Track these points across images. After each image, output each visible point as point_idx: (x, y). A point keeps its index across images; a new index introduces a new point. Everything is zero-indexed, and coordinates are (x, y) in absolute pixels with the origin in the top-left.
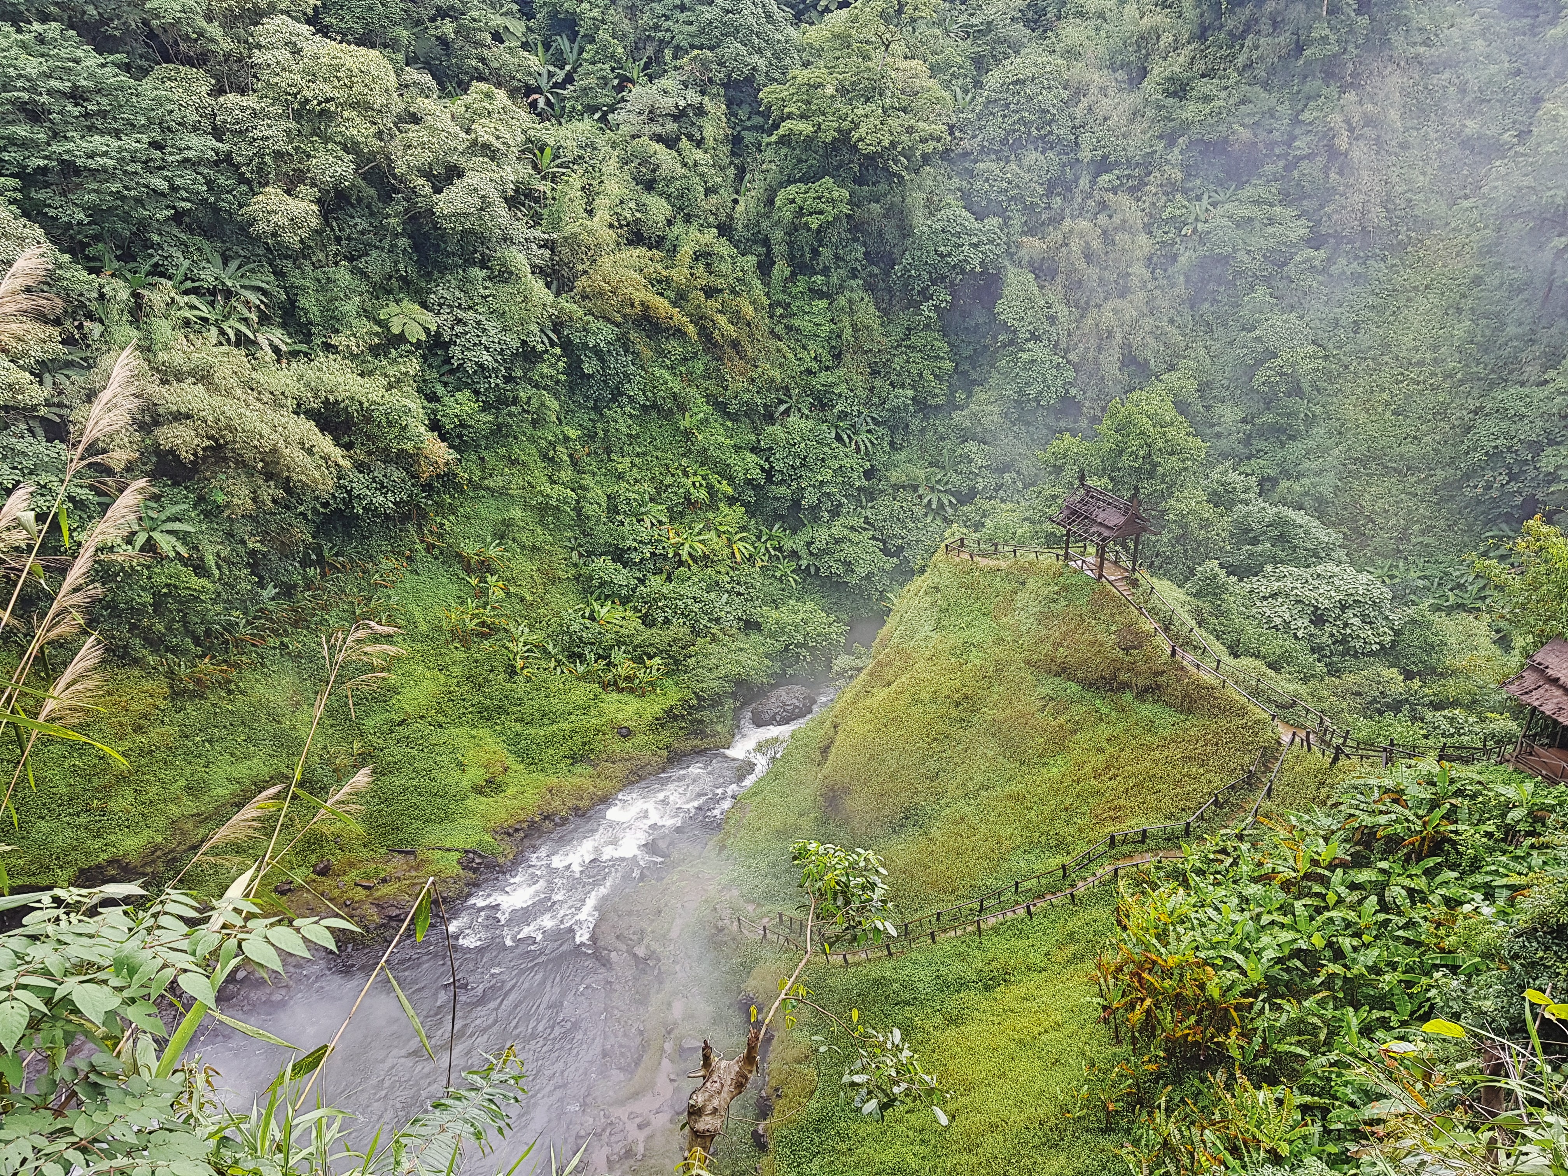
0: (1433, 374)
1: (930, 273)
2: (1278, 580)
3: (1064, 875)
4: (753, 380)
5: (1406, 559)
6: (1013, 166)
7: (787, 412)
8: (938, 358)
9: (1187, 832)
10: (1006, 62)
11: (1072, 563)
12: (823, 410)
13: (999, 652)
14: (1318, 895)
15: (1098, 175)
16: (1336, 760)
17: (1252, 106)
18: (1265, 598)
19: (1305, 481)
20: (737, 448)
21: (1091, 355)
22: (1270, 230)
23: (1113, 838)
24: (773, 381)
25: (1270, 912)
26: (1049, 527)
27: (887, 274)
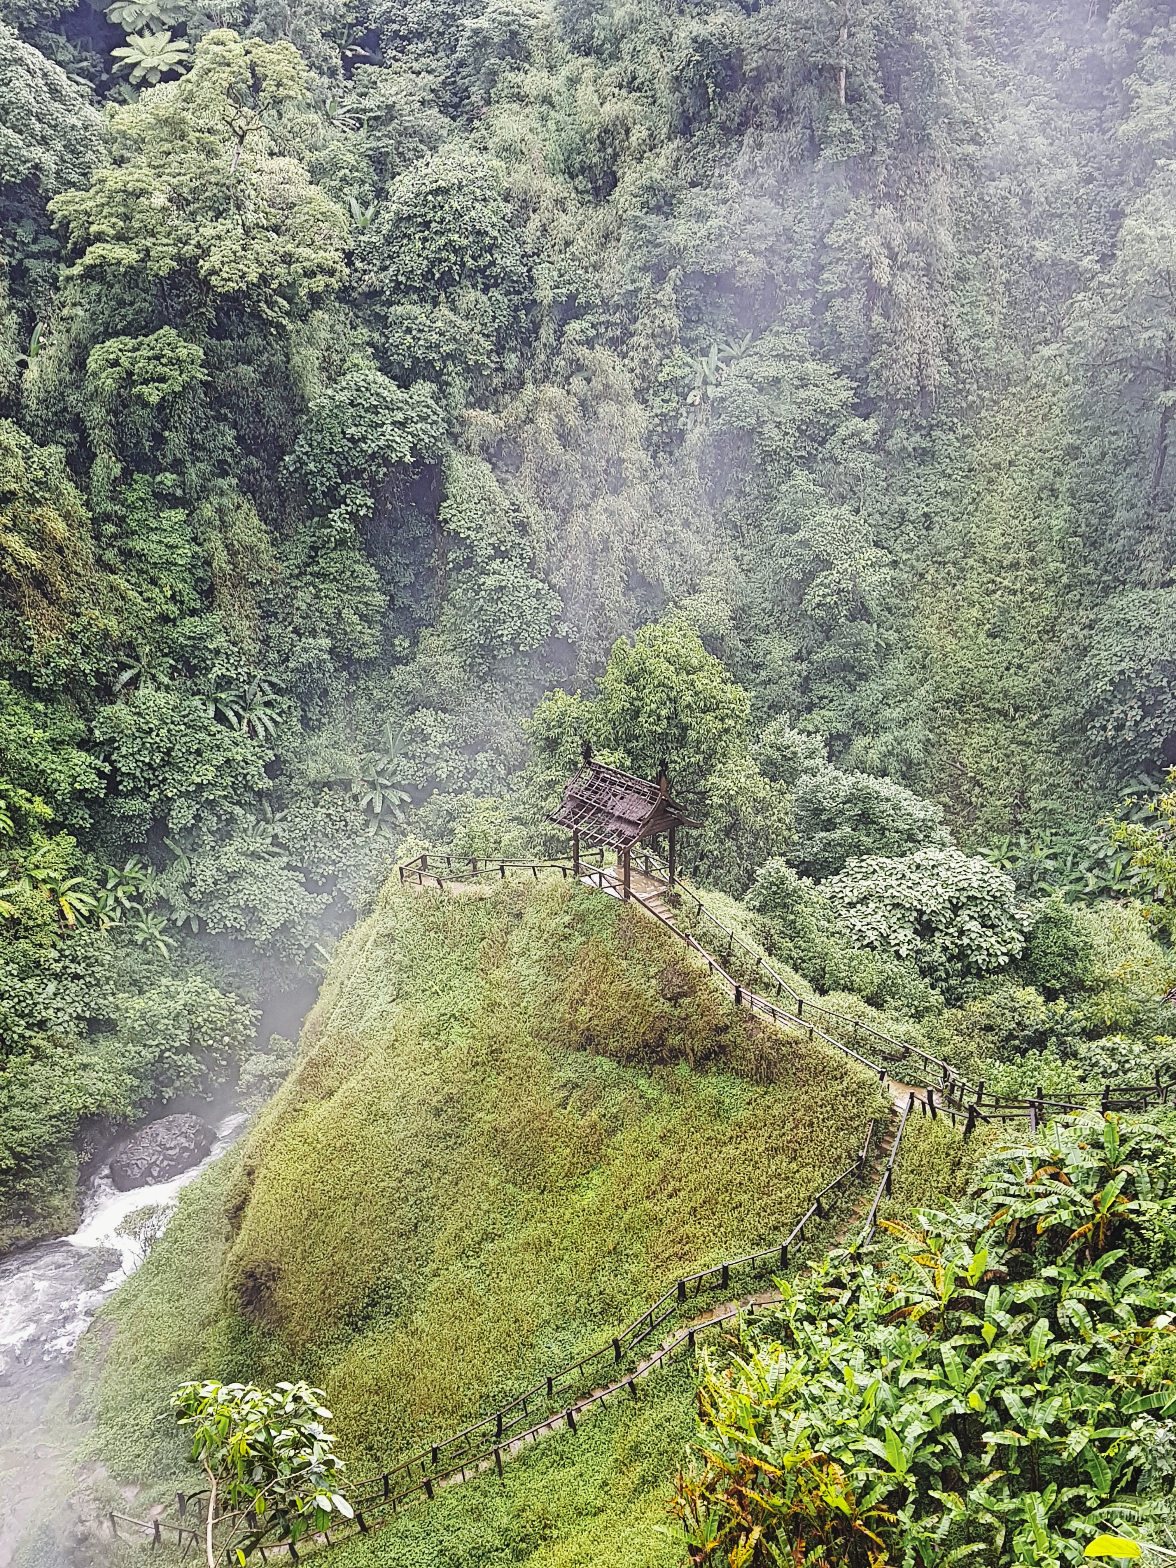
0: (1032, 580)
1: (338, 465)
2: (865, 878)
3: (618, 1357)
4: (74, 636)
5: (1027, 832)
6: (444, 310)
7: (134, 683)
8: (362, 589)
9: (784, 1262)
10: (420, 163)
11: (585, 880)
12: (192, 676)
13: (495, 1025)
14: (970, 1329)
15: (564, 322)
16: (970, 1126)
17: (761, 225)
18: (852, 905)
19: (887, 737)
20: (56, 744)
21: (582, 576)
22: (803, 394)
23: (682, 1286)
24: (106, 634)
25: (909, 1366)
26: (548, 828)
27: (273, 468)
